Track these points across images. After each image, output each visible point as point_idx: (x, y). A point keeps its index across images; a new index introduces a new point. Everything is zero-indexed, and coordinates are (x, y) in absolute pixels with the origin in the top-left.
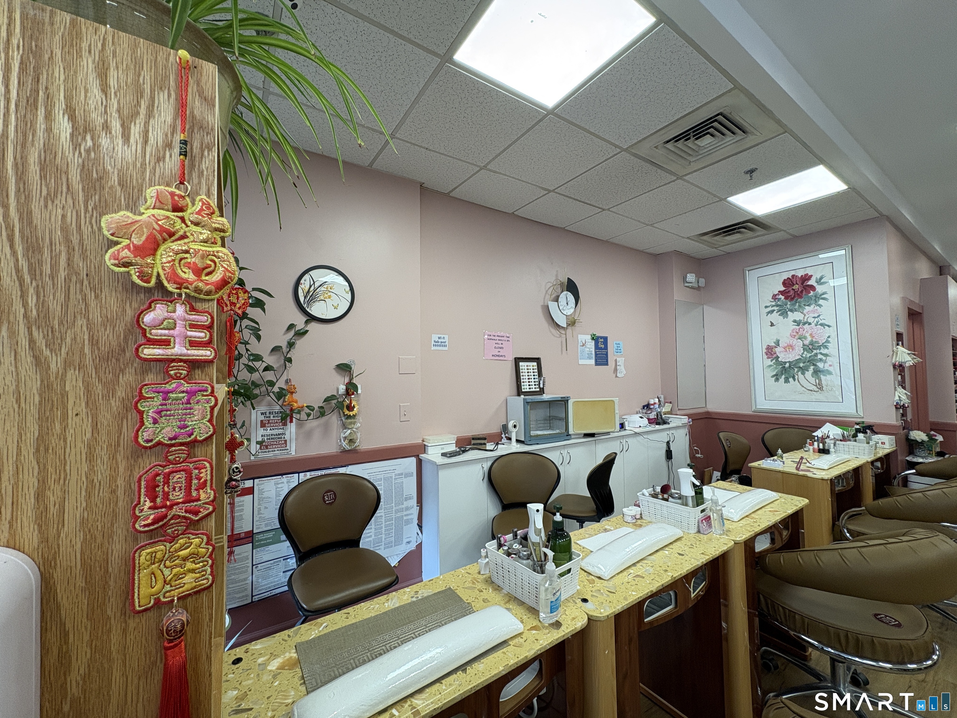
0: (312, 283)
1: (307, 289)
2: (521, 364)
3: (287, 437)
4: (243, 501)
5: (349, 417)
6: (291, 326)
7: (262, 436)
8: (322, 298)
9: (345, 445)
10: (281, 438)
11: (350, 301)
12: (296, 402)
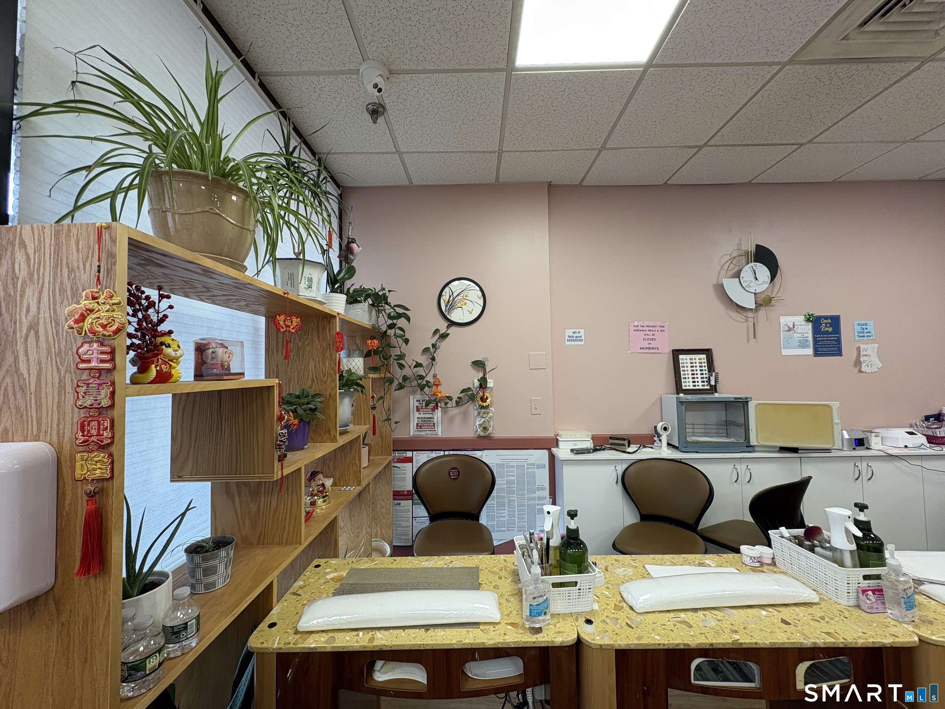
0: (451, 293)
1: (447, 300)
2: (681, 357)
3: (435, 421)
4: (406, 467)
5: (482, 407)
6: (437, 331)
7: (418, 418)
8: (459, 305)
9: (480, 432)
10: (431, 421)
11: (482, 305)
12: (440, 393)
